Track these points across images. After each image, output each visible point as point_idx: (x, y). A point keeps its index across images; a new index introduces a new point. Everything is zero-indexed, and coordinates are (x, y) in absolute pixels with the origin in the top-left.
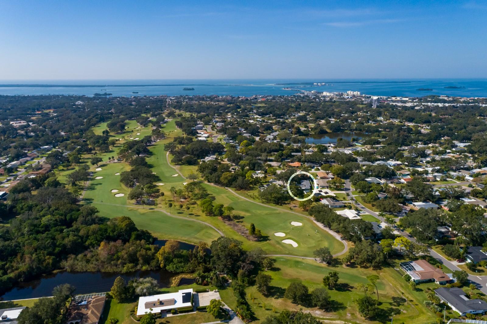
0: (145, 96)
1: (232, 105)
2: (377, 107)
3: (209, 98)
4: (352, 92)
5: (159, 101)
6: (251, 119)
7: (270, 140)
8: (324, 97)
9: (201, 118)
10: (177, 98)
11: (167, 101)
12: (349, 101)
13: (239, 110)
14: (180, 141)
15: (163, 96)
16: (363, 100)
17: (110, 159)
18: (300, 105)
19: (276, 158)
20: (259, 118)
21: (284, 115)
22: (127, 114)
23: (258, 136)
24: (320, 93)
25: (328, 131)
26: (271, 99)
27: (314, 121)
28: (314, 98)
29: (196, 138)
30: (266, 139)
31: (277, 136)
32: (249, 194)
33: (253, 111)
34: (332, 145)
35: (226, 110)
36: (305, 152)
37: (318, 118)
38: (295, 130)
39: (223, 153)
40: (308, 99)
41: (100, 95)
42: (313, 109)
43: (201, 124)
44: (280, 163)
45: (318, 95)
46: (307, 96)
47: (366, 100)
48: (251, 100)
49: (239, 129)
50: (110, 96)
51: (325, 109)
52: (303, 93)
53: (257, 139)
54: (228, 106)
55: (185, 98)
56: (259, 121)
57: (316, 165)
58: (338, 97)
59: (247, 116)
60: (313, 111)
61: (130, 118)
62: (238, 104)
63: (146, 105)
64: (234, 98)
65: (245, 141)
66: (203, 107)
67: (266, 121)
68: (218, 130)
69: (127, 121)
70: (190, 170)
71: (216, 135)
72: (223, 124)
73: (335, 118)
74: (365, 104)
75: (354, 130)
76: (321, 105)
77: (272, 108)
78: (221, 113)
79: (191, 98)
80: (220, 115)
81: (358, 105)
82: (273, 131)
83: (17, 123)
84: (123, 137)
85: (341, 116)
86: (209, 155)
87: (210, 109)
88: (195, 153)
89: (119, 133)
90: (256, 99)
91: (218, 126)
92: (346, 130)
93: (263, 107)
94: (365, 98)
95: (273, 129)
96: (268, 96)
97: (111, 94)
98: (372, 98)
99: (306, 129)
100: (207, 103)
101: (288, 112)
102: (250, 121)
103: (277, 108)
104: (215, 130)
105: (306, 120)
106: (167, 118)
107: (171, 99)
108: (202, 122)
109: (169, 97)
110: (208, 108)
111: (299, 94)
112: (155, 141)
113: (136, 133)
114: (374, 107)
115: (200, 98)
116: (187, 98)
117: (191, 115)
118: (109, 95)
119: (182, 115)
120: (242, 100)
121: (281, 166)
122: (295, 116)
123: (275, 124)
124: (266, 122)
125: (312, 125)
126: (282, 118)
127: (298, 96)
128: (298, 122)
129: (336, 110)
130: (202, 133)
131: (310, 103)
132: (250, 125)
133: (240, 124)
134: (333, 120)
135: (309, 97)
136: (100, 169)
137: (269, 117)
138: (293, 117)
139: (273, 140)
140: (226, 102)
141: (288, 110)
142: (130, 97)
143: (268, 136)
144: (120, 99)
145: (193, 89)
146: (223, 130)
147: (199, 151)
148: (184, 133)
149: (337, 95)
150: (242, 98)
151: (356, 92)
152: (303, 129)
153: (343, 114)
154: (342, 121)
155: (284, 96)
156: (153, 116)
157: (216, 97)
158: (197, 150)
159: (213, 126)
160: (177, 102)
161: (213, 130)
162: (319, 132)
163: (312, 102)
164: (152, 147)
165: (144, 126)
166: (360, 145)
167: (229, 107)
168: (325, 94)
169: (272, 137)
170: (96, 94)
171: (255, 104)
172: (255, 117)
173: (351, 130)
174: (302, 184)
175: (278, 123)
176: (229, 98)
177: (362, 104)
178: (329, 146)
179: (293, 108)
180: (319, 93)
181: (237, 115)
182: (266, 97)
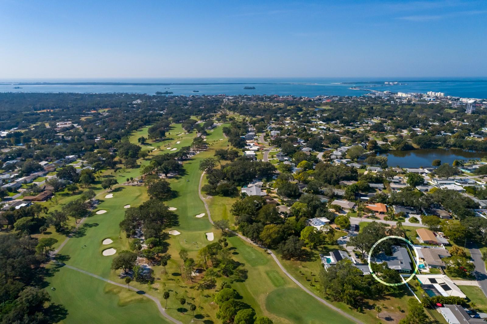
0: (204, 95)
1: (292, 107)
2: (473, 112)
3: (269, 98)
4: (433, 93)
5: (216, 100)
6: (313, 127)
7: (337, 158)
8: (400, 98)
9: (254, 123)
10: (235, 98)
11: (223, 101)
12: (433, 104)
13: (300, 113)
14: (222, 155)
15: (221, 95)
16: (450, 102)
17: (128, 180)
18: (372, 108)
19: (346, 193)
20: (323, 125)
21: (354, 121)
22: (176, 116)
23: (321, 151)
24: (394, 94)
25: (415, 146)
26: (337, 100)
27: (394, 132)
28: (388, 100)
29: (244, 151)
30: (332, 157)
31: (346, 152)
32: (303, 270)
33: (316, 116)
34: (426, 171)
35: (285, 113)
36: (390, 182)
37: (398, 127)
38: (371, 145)
39: (274, 177)
40: (381, 101)
41: (161, 93)
42: (389, 114)
43: (253, 131)
44: (354, 203)
45: (391, 96)
46: (379, 97)
47: (454, 103)
48: (314, 101)
49: (297, 140)
50: (171, 95)
51: (406, 115)
52: (374, 94)
53: (320, 156)
54: (288, 108)
55: (243, 98)
56: (323, 129)
57: (410, 212)
58: (417, 99)
59: (309, 122)
60: (391, 117)
61: (177, 122)
62: (299, 106)
63: (201, 105)
64: (295, 98)
65: (304, 162)
66: (259, 110)
67: (331, 129)
68: (271, 141)
69: (173, 125)
70: (224, 205)
71: (267, 148)
72: (279, 132)
73: (421, 128)
74: (455, 109)
75: (451, 146)
76: (399, 109)
77: (339, 112)
78: (278, 117)
79: (249, 98)
80: (277, 119)
81: (446, 110)
82: (341, 144)
83: (62, 124)
84: (159, 147)
85: (430, 126)
86: (254, 181)
87: (267, 112)
88: (235, 177)
89: (157, 140)
90: (320, 99)
91: (272, 136)
92: (440, 145)
93: (329, 110)
94: (452, 100)
95: (340, 142)
96: (334, 97)
97: (172, 93)
98: (461, 100)
99: (384, 143)
100: (266, 104)
101: (359, 118)
102: (312, 129)
103: (345, 112)
104: (269, 140)
105: (384, 130)
106: (217, 122)
107: (229, 99)
108: (255, 129)
109: (228, 96)
110: (265, 111)
111: (369, 95)
112: (193, 154)
113: (175, 141)
114: (469, 112)
115: (259, 98)
116: (246, 98)
117: (244, 120)
118: (170, 93)
119: (235, 119)
120: (305, 101)
121: (356, 209)
122: (367, 123)
123: (344, 134)
124: (333, 131)
125: (392, 138)
126: (352, 126)
127: (369, 97)
128: (373, 132)
129: (419, 116)
130: (252, 144)
131: (383, 106)
132: (312, 135)
133: (300, 133)
134: (419, 130)
135: (381, 98)
136: (110, 196)
137: (336, 123)
138: (365, 125)
139: (341, 159)
140: (287, 103)
141: (358, 115)
142: (188, 96)
143: (335, 152)
144: (178, 98)
145: (254, 88)
146: (277, 142)
147: (241, 175)
148: (230, 144)
149: (415, 97)
150: (305, 98)
151: (439, 93)
152: (380, 143)
153: (431, 121)
154: (432, 132)
155: (352, 97)
156: (202, 119)
157: (276, 98)
158: (238, 174)
159: (267, 134)
160: (234, 103)
161: (266, 140)
162: (403, 147)
163: (387, 105)
164: (188, 162)
165: (188, 132)
166: (469, 172)
167: (289, 110)
168: (400, 94)
169: (340, 153)
170: (158, 93)
171: (319, 106)
172: (318, 123)
173: (447, 146)
174: (395, 255)
175: (347, 133)
176: (290, 98)
177: (451, 108)
178: (422, 173)
179: (364, 112)
180: (392, 93)
181: (297, 120)
182: (332, 98)
